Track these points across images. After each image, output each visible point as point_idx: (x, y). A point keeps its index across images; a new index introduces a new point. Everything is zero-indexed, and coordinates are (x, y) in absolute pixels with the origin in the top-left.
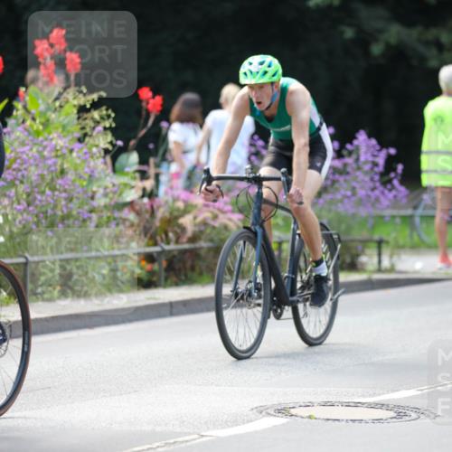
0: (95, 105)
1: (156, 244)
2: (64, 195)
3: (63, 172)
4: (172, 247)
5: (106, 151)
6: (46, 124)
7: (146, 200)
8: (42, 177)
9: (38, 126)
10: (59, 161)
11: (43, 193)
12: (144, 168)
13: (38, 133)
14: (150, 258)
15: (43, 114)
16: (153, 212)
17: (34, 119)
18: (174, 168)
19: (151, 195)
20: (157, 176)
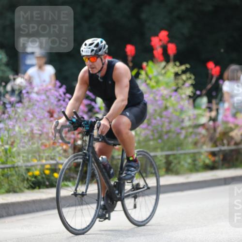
0: (184, 72)
1: (216, 146)
2: (167, 120)
3: (166, 108)
4: (225, 148)
5: (190, 97)
6: (157, 82)
7: (211, 123)
8: (155, 111)
9: (153, 83)
10: (164, 102)
11: (155, 119)
12: (210, 105)
13: (153, 87)
14: (213, 154)
15: (155, 77)
16: (215, 129)
17: (151, 79)
18: (226, 105)
19: (214, 120)
20: (217, 110)
